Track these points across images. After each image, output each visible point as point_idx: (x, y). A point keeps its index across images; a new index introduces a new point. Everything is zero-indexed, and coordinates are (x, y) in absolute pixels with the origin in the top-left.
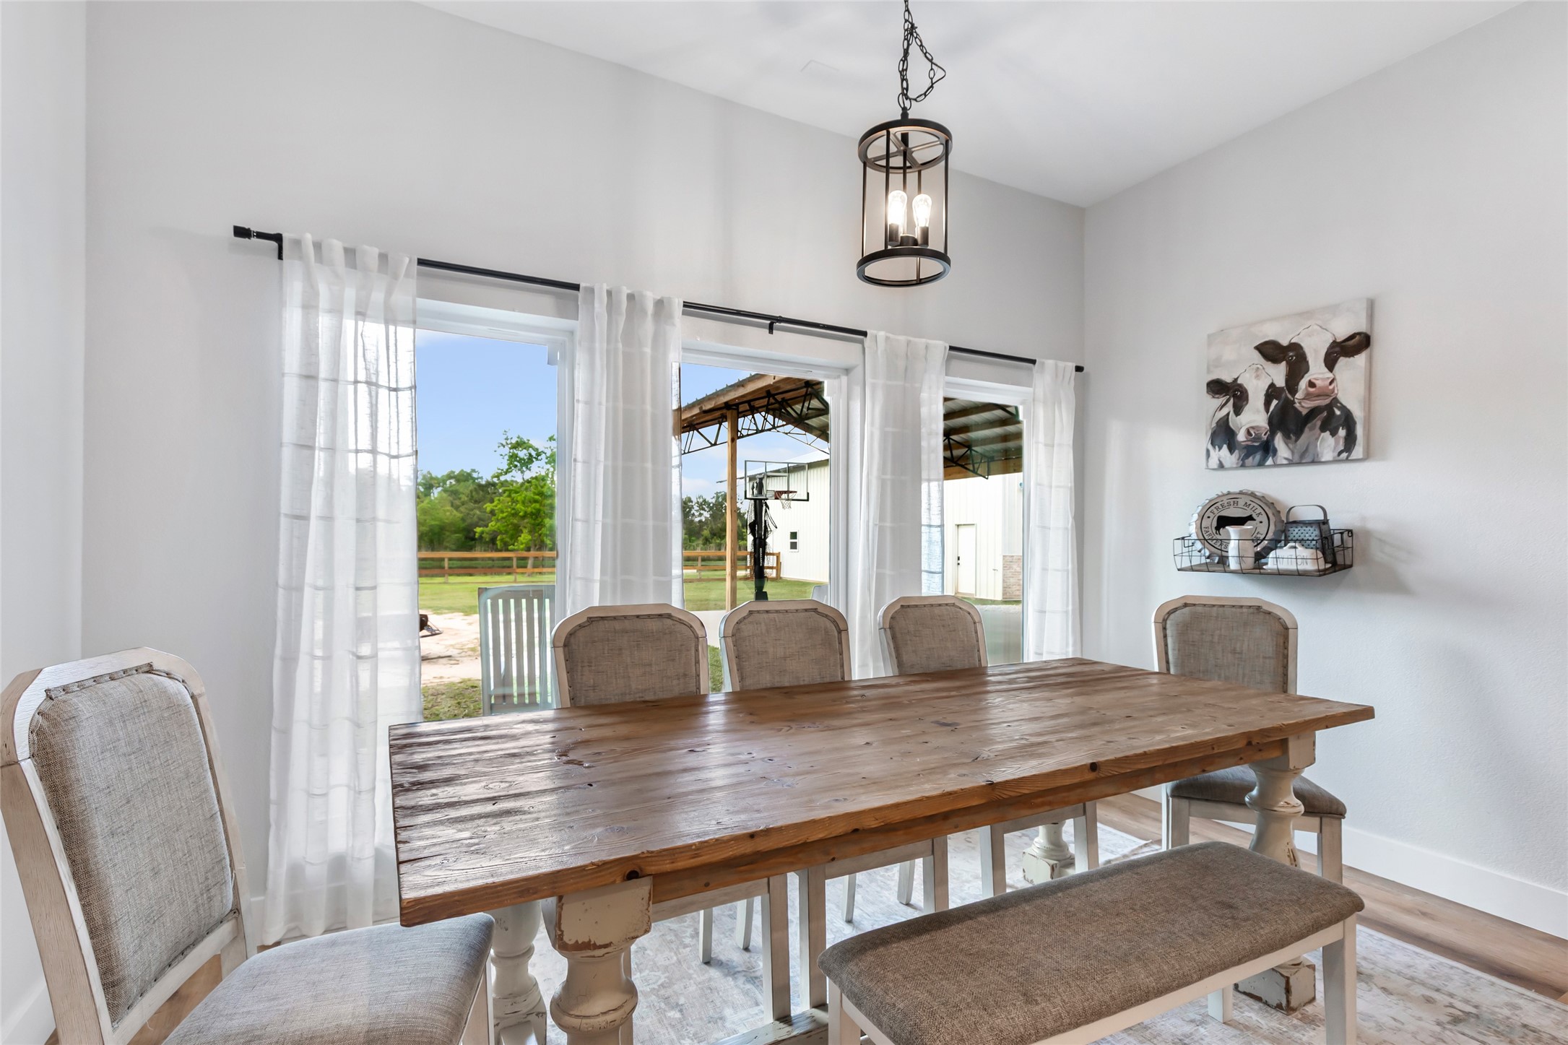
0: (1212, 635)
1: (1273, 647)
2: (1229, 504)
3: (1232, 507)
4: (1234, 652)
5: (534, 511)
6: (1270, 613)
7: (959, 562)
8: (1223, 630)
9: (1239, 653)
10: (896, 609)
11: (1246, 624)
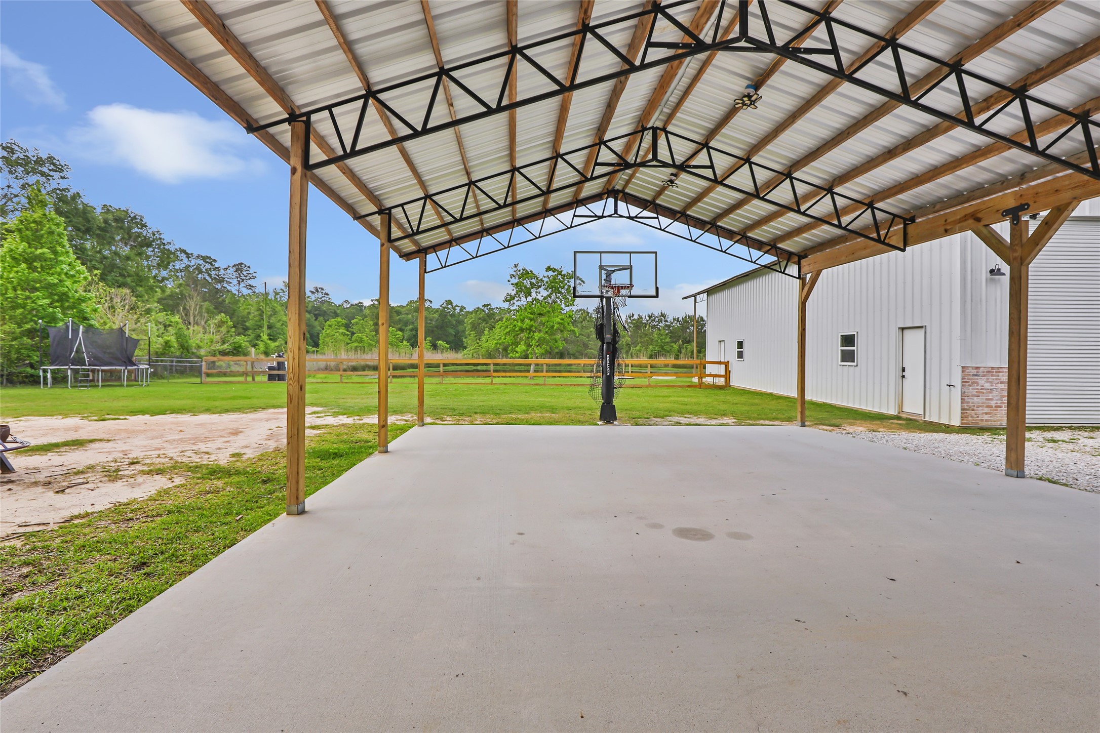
5: (527, 326)
7: (904, 374)
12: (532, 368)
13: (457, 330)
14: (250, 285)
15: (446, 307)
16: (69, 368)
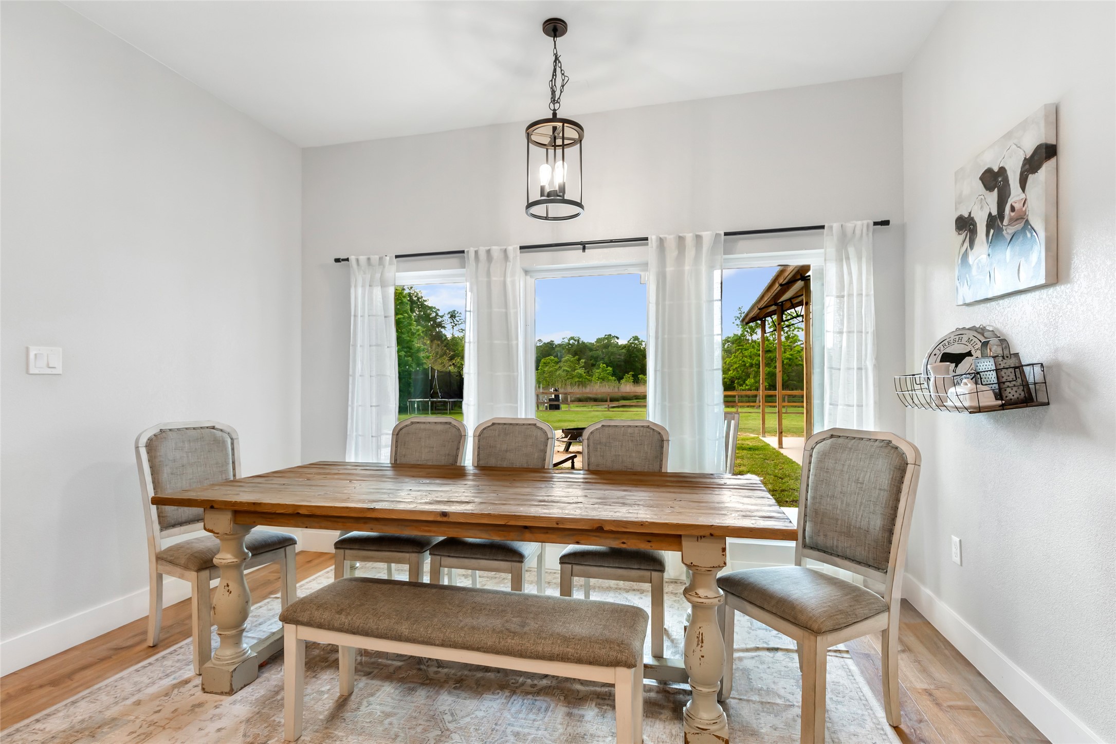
0: (843, 465)
1: (888, 480)
2: (955, 341)
3: (956, 344)
4: (857, 481)
6: (897, 448)
8: (853, 460)
9: (861, 483)
10: (597, 427)
11: (871, 456)
12: (737, 399)
13: (642, 364)
14: (462, 329)
15: (633, 343)
16: (430, 400)
